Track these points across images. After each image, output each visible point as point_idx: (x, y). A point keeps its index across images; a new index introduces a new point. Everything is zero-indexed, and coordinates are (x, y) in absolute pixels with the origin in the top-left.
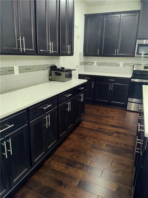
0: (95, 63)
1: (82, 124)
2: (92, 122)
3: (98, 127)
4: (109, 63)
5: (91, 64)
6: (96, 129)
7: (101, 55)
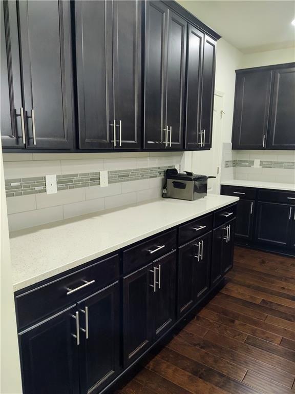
0: (257, 163)
1: (227, 290)
2: (249, 286)
3: (263, 300)
4: (289, 163)
5: (247, 164)
6: (259, 302)
7: (269, 147)
